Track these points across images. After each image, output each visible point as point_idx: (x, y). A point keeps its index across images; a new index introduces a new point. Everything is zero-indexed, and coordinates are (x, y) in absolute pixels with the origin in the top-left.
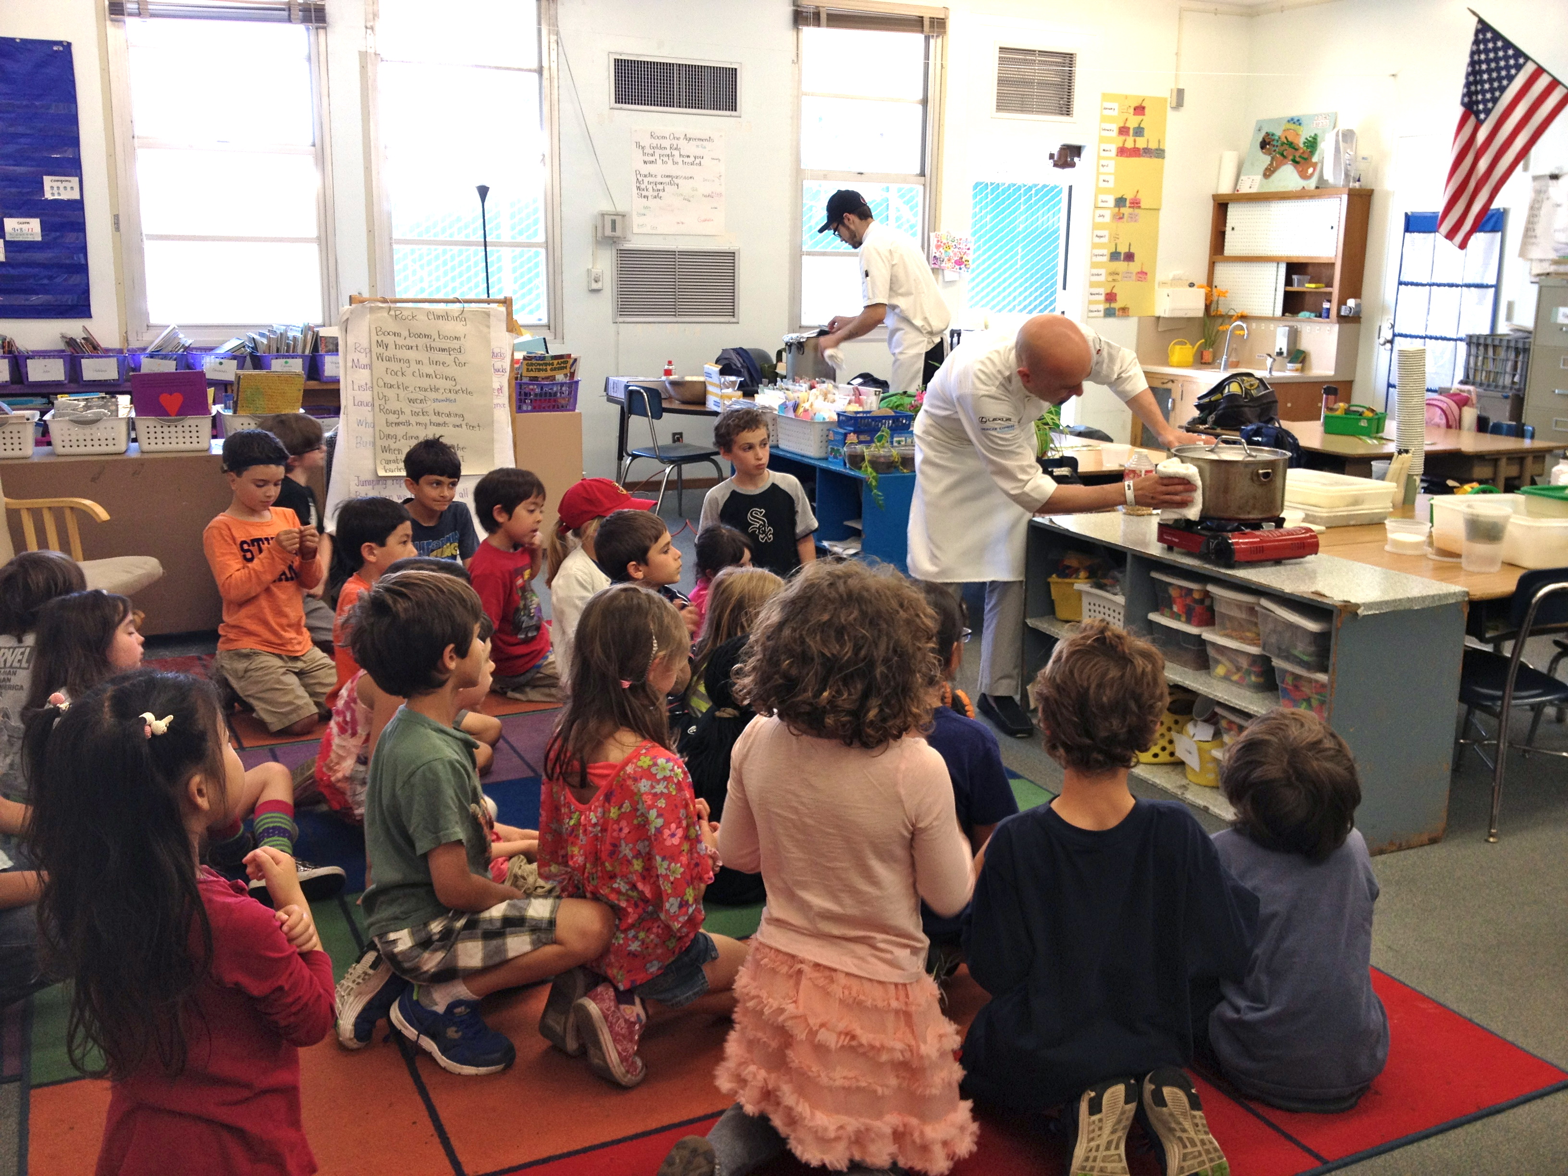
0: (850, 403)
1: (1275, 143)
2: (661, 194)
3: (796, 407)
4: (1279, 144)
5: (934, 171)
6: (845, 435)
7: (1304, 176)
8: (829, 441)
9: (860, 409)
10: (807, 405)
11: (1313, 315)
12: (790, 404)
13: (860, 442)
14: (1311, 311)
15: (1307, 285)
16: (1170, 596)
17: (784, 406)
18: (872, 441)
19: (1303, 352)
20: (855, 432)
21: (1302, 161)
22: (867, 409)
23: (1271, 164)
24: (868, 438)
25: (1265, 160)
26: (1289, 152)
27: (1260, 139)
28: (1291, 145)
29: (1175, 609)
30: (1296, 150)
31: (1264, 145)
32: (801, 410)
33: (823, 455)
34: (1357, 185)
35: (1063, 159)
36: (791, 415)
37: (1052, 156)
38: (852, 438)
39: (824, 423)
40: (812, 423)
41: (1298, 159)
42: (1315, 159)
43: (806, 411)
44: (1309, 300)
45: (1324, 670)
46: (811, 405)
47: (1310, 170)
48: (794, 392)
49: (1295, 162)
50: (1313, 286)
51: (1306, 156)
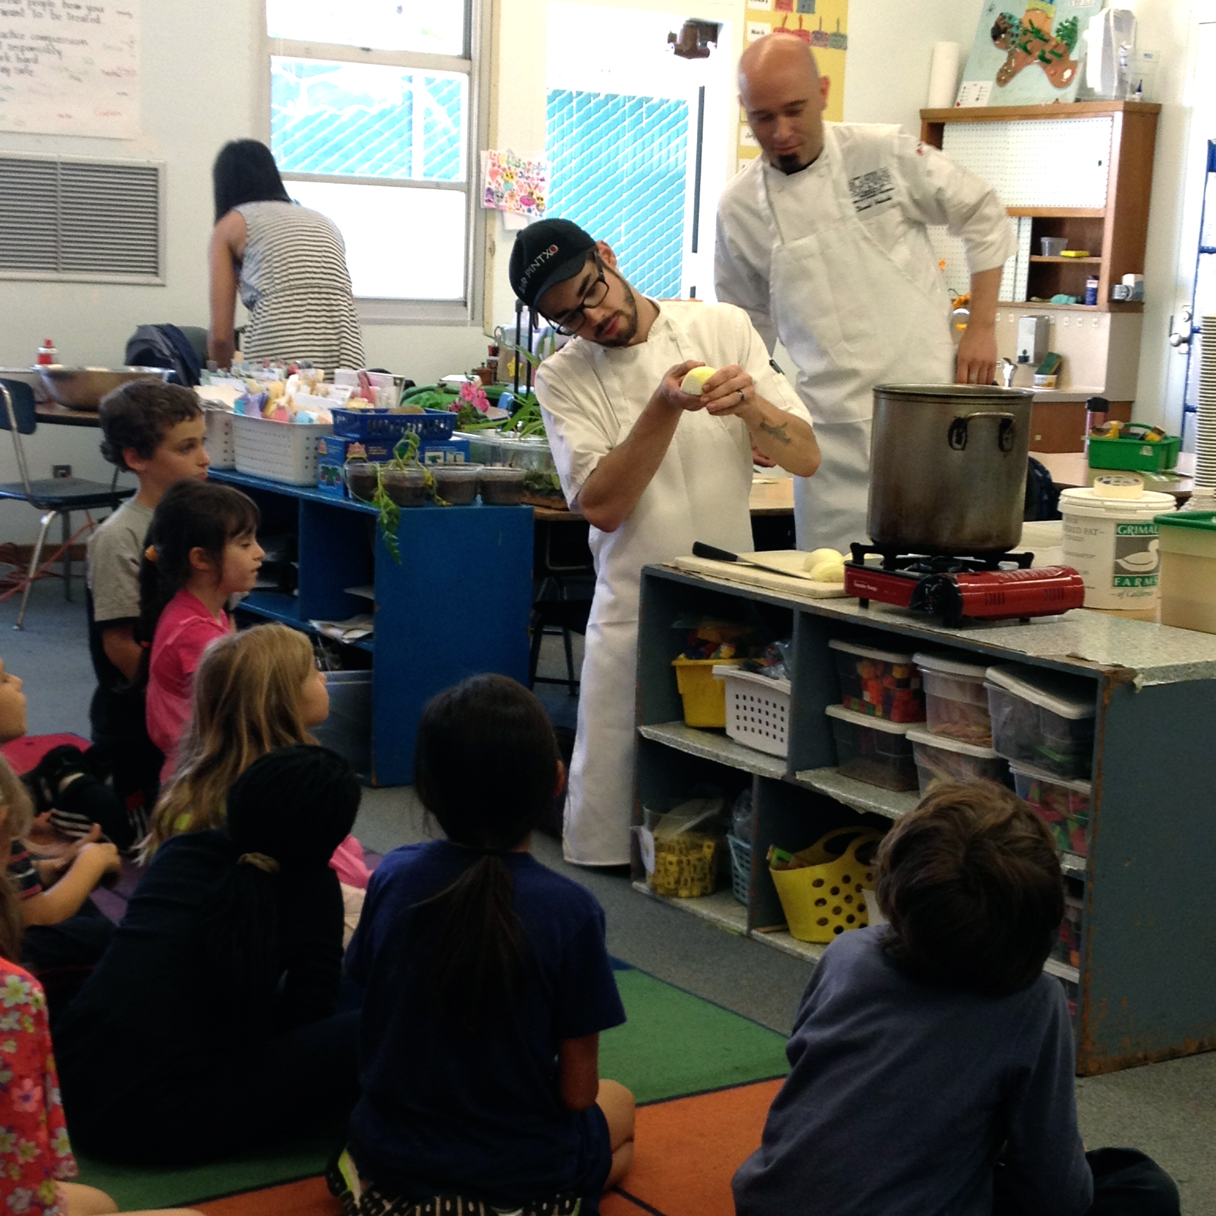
0: (353, 396)
1: (1014, 30)
2: (32, 66)
3: (264, 403)
4: (1020, 32)
5: (486, 53)
6: (346, 446)
7: (1058, 82)
8: (318, 457)
9: (371, 406)
10: (282, 401)
11: (1072, 299)
12: (254, 398)
13: (372, 458)
14: (1070, 294)
15: (1064, 253)
16: (860, 678)
17: (244, 402)
18: (391, 456)
19: (1059, 357)
20: (361, 441)
21: (1055, 58)
22: (381, 405)
23: (1008, 64)
24: (384, 452)
25: (1001, 57)
26: (1035, 45)
27: (992, 25)
28: (1039, 34)
29: (867, 697)
30: (1046, 41)
31: (998, 32)
32: (272, 408)
33: (308, 479)
34: (1137, 97)
35: (690, 44)
36: (256, 415)
37: (672, 38)
38: (358, 450)
39: (311, 427)
40: (292, 427)
41: (1048, 56)
42: (1074, 56)
43: (280, 408)
44: (1066, 277)
45: (1085, 775)
46: (290, 401)
47: (1067, 74)
48: (261, 381)
49: (1045, 60)
50: (1072, 254)
51: (1060, 51)
